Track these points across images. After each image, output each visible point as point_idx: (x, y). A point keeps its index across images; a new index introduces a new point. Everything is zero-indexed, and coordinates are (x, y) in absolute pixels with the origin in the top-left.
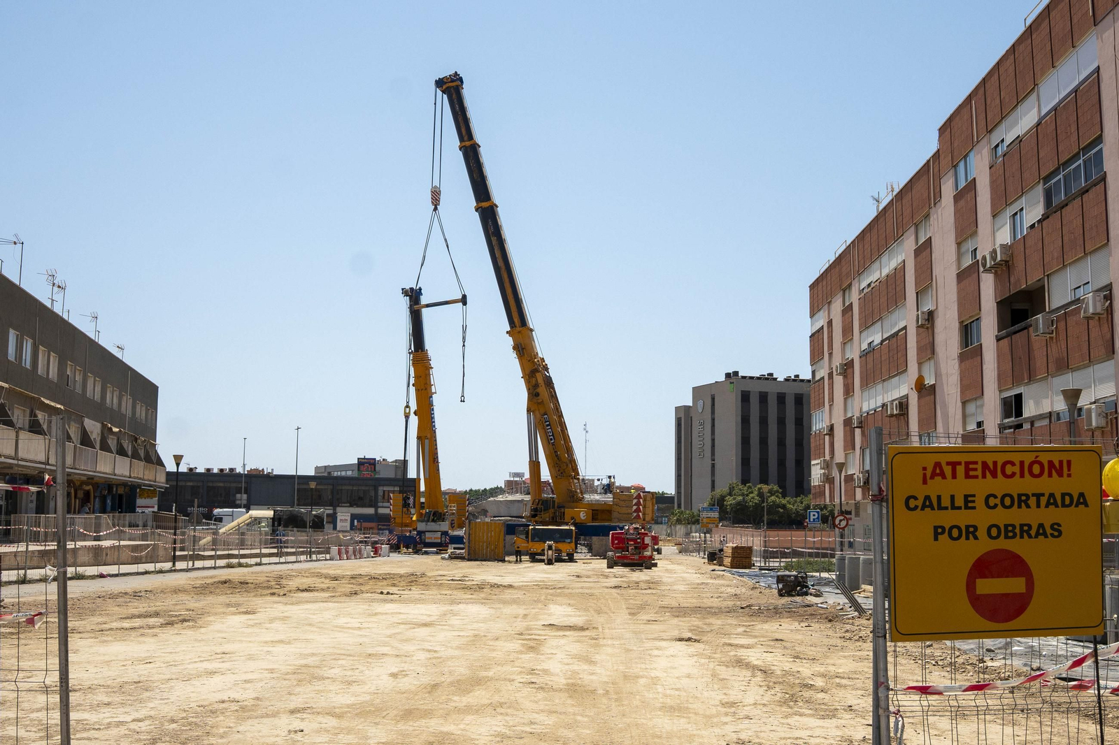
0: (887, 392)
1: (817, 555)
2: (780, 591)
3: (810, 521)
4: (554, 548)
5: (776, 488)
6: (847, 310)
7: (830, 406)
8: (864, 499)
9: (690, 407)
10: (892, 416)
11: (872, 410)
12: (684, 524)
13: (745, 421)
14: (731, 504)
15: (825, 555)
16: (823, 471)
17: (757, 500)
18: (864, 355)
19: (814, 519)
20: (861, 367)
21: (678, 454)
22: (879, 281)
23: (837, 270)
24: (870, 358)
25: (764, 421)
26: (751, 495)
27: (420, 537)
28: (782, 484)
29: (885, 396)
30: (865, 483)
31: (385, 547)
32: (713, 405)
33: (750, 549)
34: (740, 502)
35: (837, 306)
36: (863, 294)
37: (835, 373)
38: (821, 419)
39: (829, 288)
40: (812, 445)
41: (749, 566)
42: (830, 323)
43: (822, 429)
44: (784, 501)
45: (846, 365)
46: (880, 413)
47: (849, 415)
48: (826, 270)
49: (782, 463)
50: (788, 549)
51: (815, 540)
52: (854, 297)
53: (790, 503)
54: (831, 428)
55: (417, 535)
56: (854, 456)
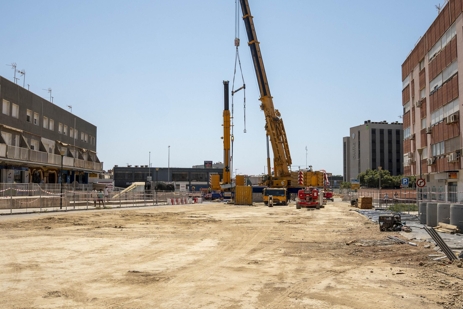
0: (446, 112)
1: (407, 202)
2: (381, 227)
3: (403, 184)
4: (273, 199)
5: (387, 171)
6: (422, 72)
7: (413, 125)
8: (432, 171)
9: (349, 137)
10: (449, 124)
11: (437, 123)
12: (347, 188)
13: (374, 142)
14: (367, 179)
15: (411, 202)
16: (410, 158)
17: (379, 177)
18: (432, 94)
19: (405, 183)
20: (430, 101)
21: (344, 158)
22: (440, 51)
23: (416, 52)
24: (436, 95)
25: (382, 142)
26: (376, 175)
27: (222, 194)
28: (390, 170)
29: (445, 114)
30: (433, 163)
31: (200, 199)
32: (359, 135)
33: (371, 198)
34: (371, 178)
35: (417, 71)
36: (431, 61)
37: (416, 106)
38: (408, 132)
39: (412, 63)
40: (404, 146)
41: (371, 207)
42: (413, 82)
43: (409, 137)
44: (391, 178)
45: (422, 101)
46: (442, 124)
47: (424, 128)
48: (410, 54)
49: (390, 161)
50: (390, 199)
51: (406, 193)
52: (426, 64)
53: (394, 178)
54: (414, 136)
55: (221, 193)
56: (427, 150)
